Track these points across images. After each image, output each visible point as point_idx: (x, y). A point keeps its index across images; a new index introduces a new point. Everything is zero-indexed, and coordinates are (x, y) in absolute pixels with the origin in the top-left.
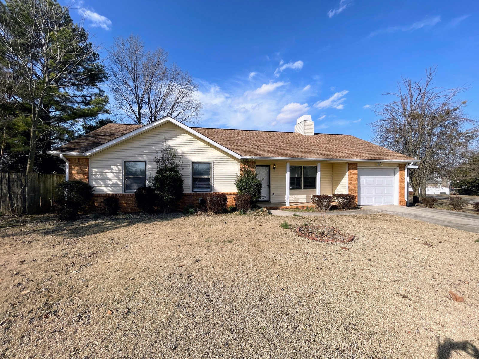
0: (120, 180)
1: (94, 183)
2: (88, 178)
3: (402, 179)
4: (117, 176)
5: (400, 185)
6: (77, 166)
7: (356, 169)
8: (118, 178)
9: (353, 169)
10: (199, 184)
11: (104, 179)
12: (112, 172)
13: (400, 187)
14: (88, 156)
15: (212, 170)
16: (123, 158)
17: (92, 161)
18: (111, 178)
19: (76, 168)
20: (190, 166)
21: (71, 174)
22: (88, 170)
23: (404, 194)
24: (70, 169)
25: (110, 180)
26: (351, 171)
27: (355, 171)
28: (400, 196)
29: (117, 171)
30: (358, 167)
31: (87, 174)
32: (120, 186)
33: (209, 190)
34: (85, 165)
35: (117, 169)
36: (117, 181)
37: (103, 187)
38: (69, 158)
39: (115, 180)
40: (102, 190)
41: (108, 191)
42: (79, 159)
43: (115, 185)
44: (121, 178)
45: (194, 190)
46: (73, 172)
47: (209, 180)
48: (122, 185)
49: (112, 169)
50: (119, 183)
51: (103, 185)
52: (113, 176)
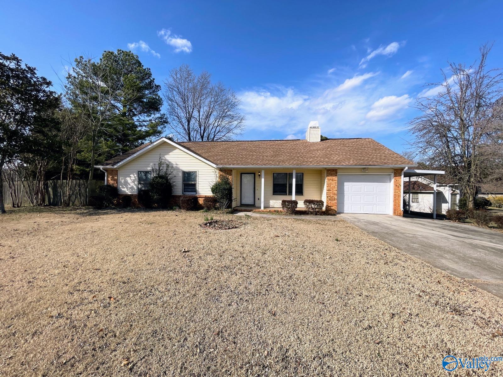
0: (135, 184)
1: (121, 186)
2: (117, 183)
3: (397, 186)
4: (134, 182)
5: (395, 192)
6: (111, 175)
7: (336, 176)
8: (134, 183)
9: (332, 175)
10: (187, 189)
11: (126, 183)
12: (131, 179)
13: (395, 195)
14: (116, 168)
15: (197, 177)
16: (137, 169)
17: (120, 172)
18: (130, 183)
19: (111, 177)
20: (181, 174)
21: (108, 180)
22: (117, 178)
23: (400, 203)
24: (108, 177)
25: (129, 184)
26: (330, 178)
27: (334, 177)
28: (395, 205)
29: (134, 179)
30: (338, 174)
31: (117, 181)
32: (134, 189)
33: (195, 193)
34: (115, 174)
35: (134, 177)
36: (133, 185)
37: (125, 190)
38: (106, 170)
39: (132, 184)
40: (125, 191)
41: (128, 192)
42: (112, 170)
43: (132, 188)
44: (136, 183)
45: (184, 193)
46: (109, 179)
47: (194, 185)
48: (136, 188)
49: (130, 177)
50: (135, 187)
51: (126, 188)
52: (131, 182)
